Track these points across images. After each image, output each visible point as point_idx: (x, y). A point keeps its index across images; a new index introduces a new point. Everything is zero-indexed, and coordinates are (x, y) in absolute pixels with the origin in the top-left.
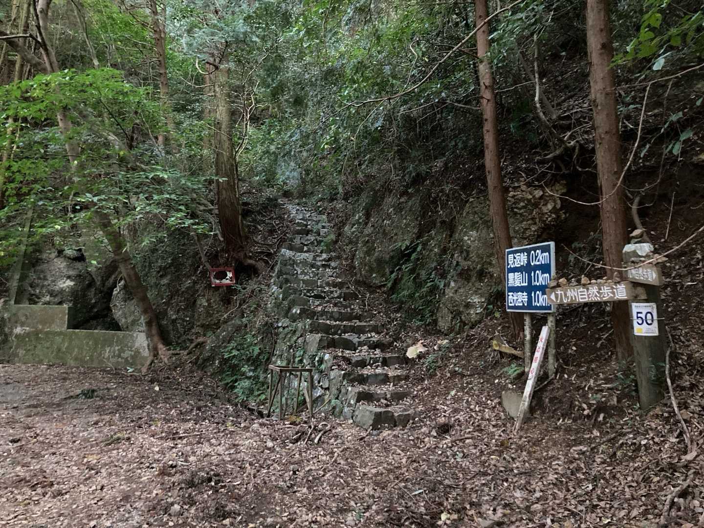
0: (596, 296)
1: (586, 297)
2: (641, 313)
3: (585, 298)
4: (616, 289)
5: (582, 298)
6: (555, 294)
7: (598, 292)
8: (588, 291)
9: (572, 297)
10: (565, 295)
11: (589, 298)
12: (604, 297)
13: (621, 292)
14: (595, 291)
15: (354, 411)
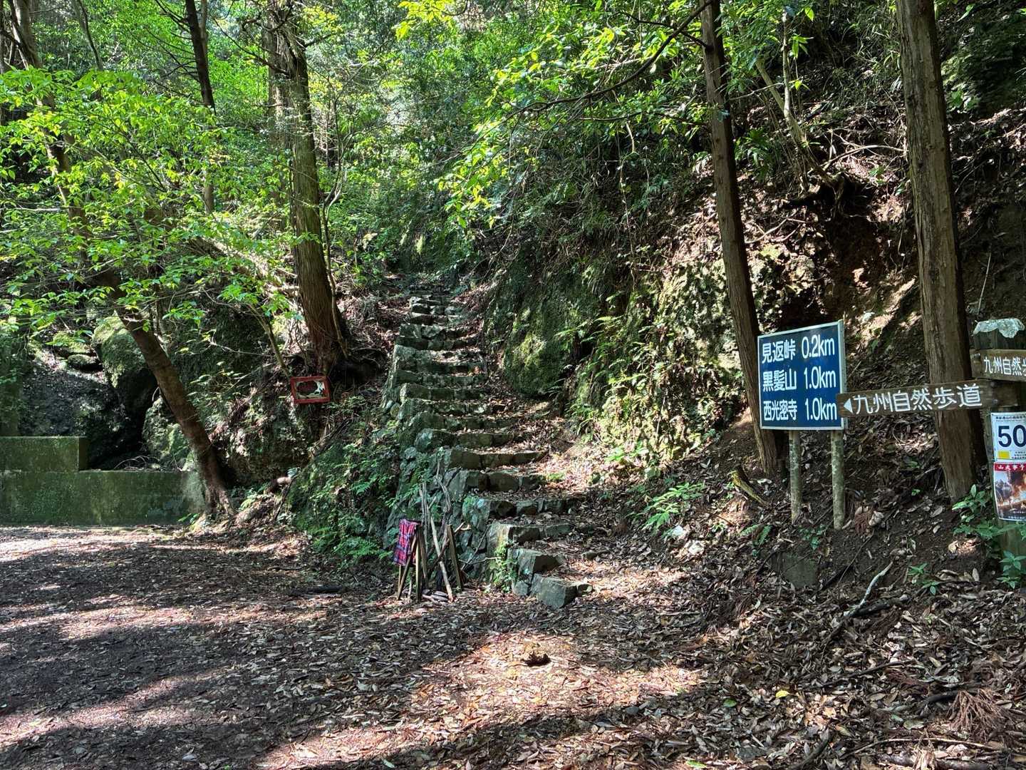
0: (925, 403)
1: (908, 404)
2: (1007, 428)
3: (906, 407)
4: (963, 391)
5: (899, 407)
6: (853, 401)
7: (929, 397)
8: (910, 396)
9: (882, 406)
10: (870, 401)
11: (912, 406)
12: (939, 404)
13: (972, 396)
14: (924, 396)
15: (530, 585)
